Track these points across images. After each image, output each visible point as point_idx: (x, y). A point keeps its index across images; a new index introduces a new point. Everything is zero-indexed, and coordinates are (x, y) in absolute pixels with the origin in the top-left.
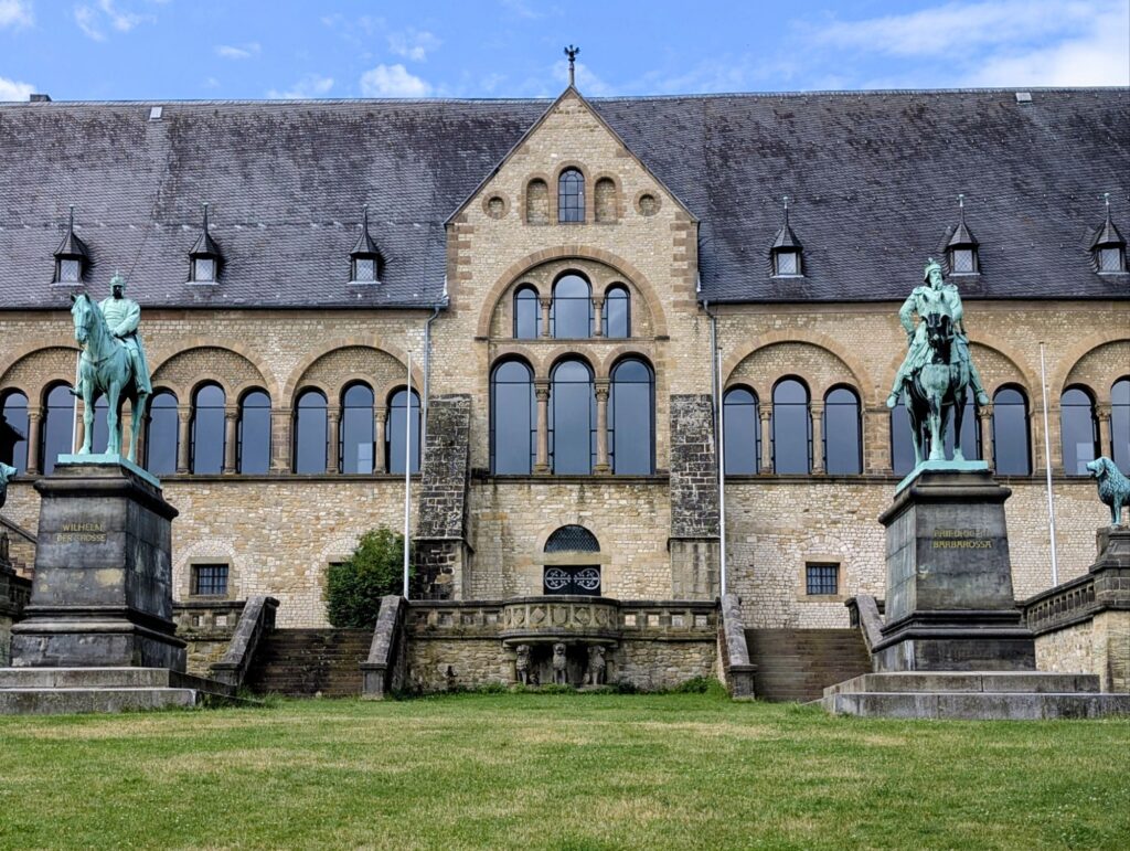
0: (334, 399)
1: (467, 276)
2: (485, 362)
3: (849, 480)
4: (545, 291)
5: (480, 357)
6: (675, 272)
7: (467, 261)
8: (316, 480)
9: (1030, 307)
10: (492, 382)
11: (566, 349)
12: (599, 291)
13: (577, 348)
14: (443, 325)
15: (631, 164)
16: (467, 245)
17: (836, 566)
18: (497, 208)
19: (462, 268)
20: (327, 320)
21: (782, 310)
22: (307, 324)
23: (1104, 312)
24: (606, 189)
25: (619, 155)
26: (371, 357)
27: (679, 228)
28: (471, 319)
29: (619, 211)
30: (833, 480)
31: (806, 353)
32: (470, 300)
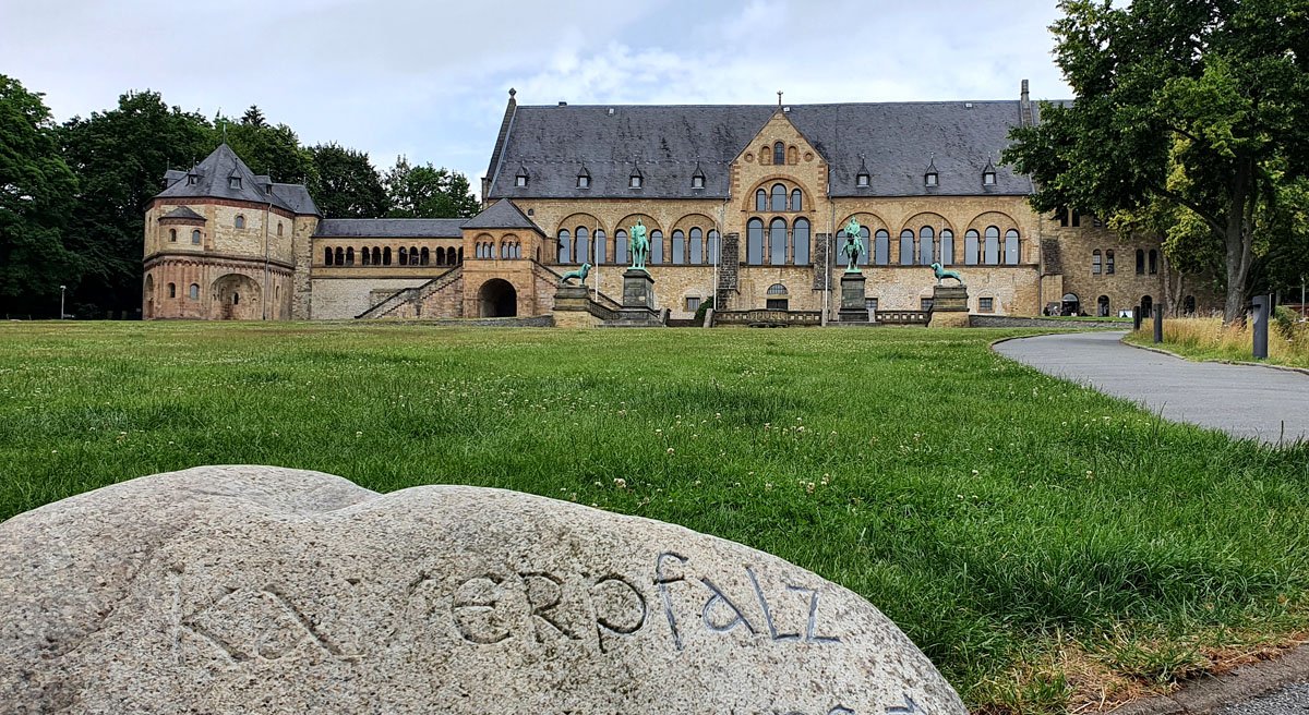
0: (687, 234)
1: (738, 186)
2: (746, 220)
3: (882, 266)
4: (768, 192)
5: (743, 218)
6: (819, 185)
7: (738, 180)
8: (680, 266)
9: (955, 199)
10: (748, 228)
11: (776, 215)
12: (789, 192)
13: (780, 215)
14: (729, 205)
15: (803, 140)
16: (738, 173)
17: (877, 299)
18: (749, 158)
19: (736, 183)
20: (684, 203)
21: (860, 200)
22: (676, 205)
23: (984, 200)
24: (792, 150)
25: (798, 137)
26: (701, 218)
27: (821, 167)
28: (739, 204)
29: (797, 160)
30: (877, 266)
31: (869, 217)
32: (739, 195)
